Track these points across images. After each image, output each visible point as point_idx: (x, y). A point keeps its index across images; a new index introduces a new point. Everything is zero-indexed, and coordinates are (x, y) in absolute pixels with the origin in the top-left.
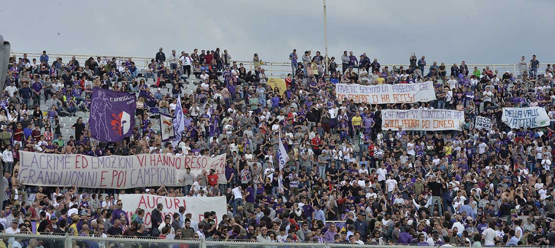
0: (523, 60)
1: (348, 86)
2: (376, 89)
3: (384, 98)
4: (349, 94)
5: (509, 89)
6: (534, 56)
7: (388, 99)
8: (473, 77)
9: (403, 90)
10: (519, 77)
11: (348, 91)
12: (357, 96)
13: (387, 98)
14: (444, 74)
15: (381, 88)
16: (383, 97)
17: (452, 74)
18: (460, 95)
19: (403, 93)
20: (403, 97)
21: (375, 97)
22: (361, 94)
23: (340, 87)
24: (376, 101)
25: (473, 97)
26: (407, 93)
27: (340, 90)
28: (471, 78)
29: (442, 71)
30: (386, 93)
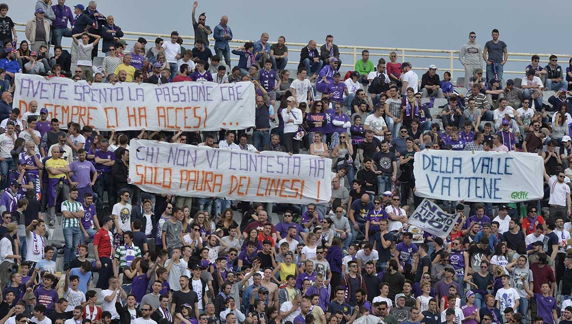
0: (472, 42)
1: (44, 81)
2: (114, 92)
3: (134, 116)
4: (47, 102)
5: (434, 111)
6: (496, 31)
7: (143, 120)
8: (352, 75)
9: (182, 97)
10: (461, 82)
11: (44, 94)
12: (65, 110)
13: (140, 116)
14: (280, 64)
15: (126, 91)
16: (132, 113)
17: (302, 66)
18: (318, 120)
19: (184, 105)
20: (181, 114)
21: (111, 112)
22: (77, 103)
23: (26, 84)
24: (113, 122)
25: (348, 124)
26: (193, 104)
27: (25, 91)
28: (346, 78)
29: (278, 57)
30: (138, 104)
